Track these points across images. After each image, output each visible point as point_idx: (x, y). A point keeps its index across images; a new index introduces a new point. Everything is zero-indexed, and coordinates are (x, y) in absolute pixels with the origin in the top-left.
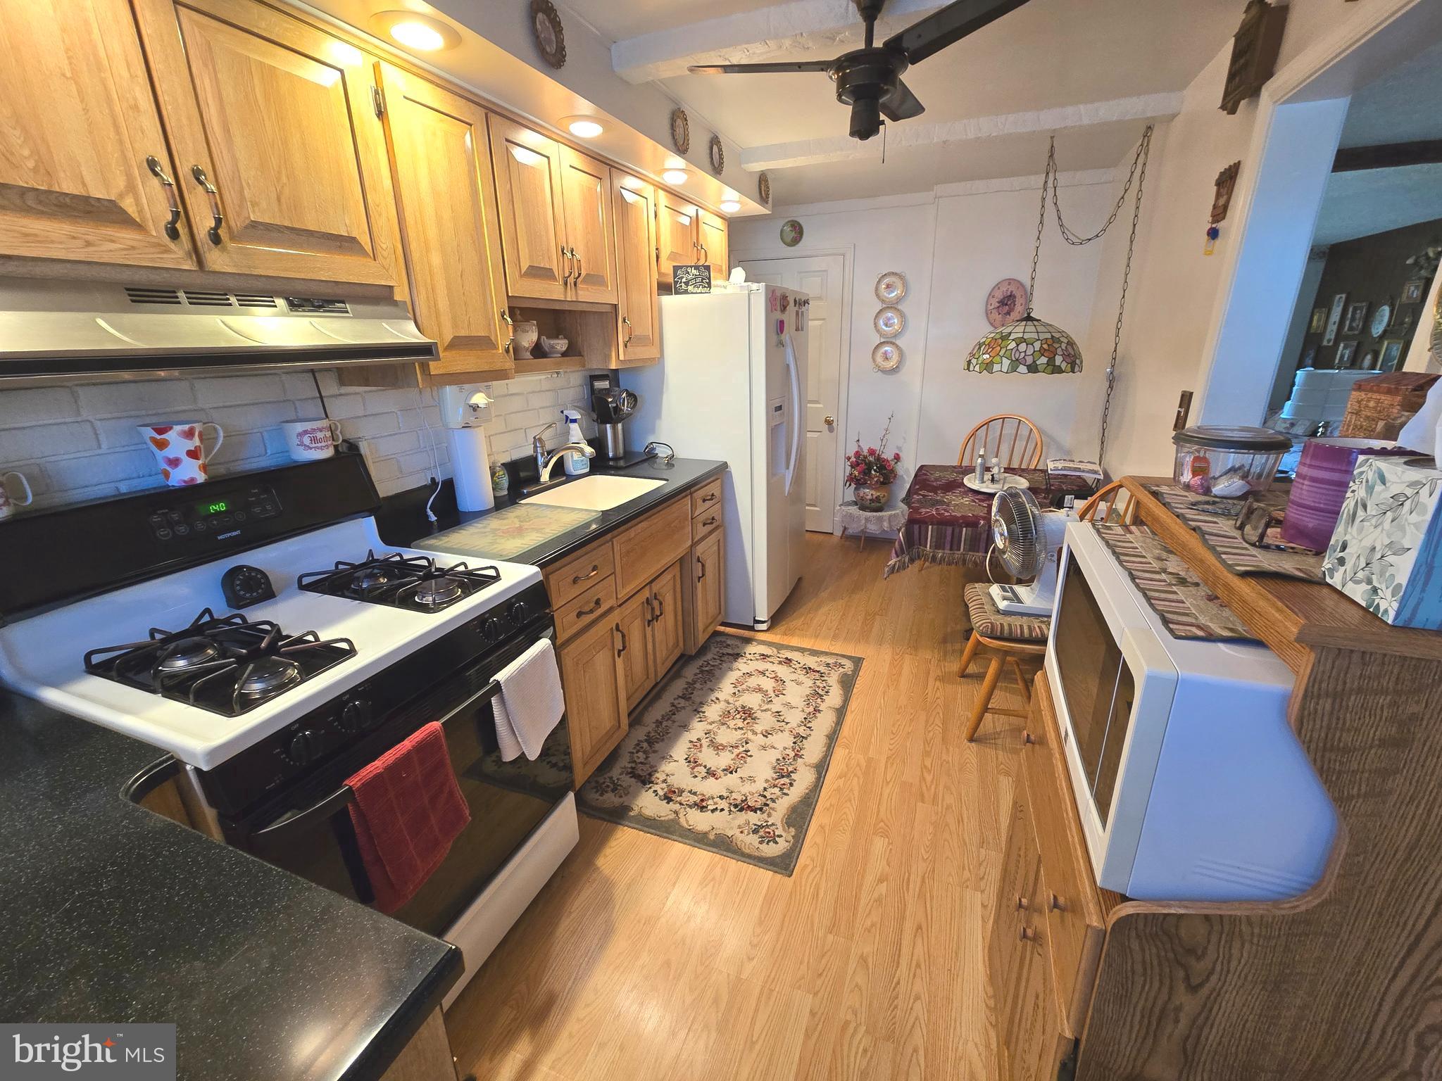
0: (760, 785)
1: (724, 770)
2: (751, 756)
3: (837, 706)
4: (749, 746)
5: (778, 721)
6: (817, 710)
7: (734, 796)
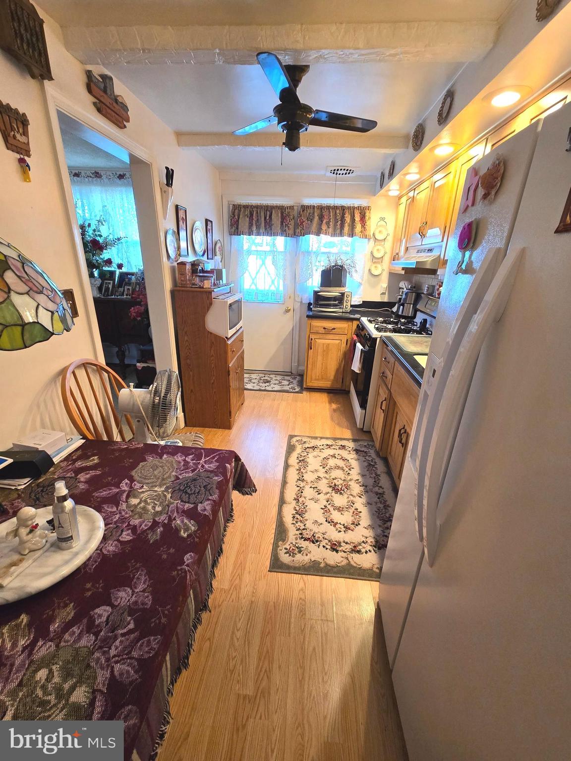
0: (310, 455)
1: (329, 458)
2: (321, 466)
3: (284, 505)
4: (324, 470)
5: (316, 488)
6: (297, 500)
7: (319, 450)
